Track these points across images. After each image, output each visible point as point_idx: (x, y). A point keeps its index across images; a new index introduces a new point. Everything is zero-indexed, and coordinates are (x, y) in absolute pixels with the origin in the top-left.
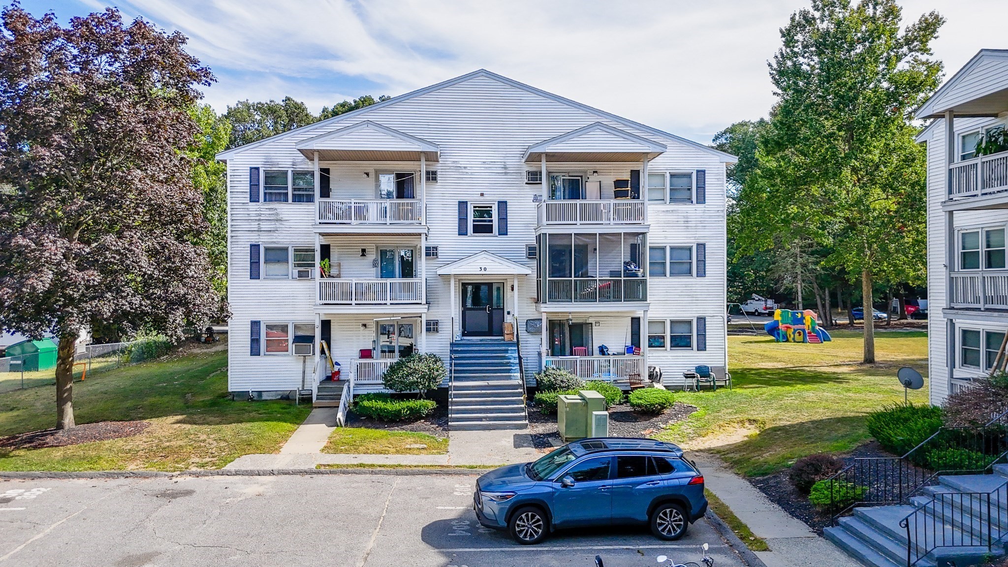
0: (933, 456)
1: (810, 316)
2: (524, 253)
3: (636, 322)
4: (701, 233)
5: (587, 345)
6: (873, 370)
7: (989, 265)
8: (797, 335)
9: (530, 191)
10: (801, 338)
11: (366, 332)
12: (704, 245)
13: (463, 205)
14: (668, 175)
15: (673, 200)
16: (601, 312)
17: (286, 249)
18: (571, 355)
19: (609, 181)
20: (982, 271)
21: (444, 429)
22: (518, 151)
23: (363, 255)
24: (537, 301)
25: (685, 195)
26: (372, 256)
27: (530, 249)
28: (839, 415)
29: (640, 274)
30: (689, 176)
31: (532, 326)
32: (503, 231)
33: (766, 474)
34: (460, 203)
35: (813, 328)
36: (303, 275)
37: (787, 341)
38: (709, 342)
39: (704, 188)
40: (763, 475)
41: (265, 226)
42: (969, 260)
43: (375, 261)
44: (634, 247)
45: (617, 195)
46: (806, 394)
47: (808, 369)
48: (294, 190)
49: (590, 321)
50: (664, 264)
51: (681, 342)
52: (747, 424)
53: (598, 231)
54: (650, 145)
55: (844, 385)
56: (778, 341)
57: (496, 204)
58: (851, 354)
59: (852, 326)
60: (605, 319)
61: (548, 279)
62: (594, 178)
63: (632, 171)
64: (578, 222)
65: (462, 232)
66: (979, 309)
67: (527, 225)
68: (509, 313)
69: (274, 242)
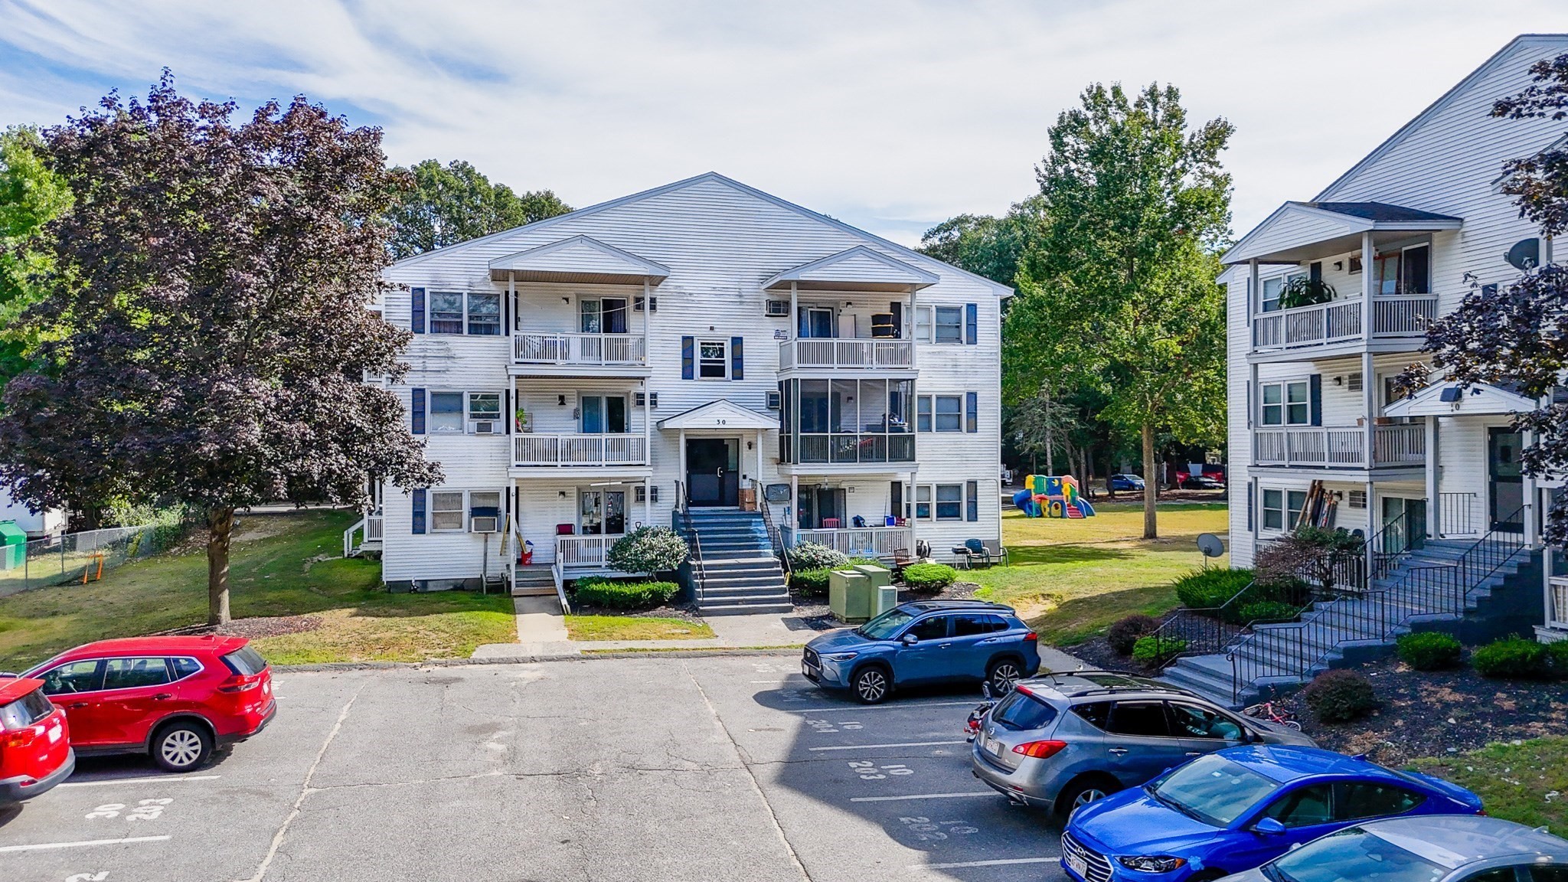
0: (1245, 610)
1: (1069, 483)
2: (764, 402)
3: (896, 486)
4: (970, 381)
5: (839, 516)
6: (1157, 546)
7: (1291, 421)
8: (1053, 508)
9: (772, 325)
10: (1058, 512)
11: (565, 502)
12: (975, 394)
13: (688, 341)
14: (934, 309)
15: (939, 340)
16: (855, 475)
17: (460, 395)
18: (821, 527)
19: (865, 314)
20: (1284, 427)
21: (694, 615)
22: (755, 275)
23: (562, 403)
24: (781, 461)
25: (953, 332)
26: (572, 405)
27: (772, 396)
28: (1140, 586)
29: (906, 428)
30: (959, 310)
31: (775, 493)
32: (738, 375)
33: (1077, 643)
34: (684, 338)
35: (1074, 499)
36: (484, 429)
37: (1042, 516)
38: (980, 512)
39: (975, 325)
40: (1074, 644)
41: (431, 365)
42: (1271, 415)
43: (576, 411)
44: (895, 397)
45: (876, 333)
46: (1094, 570)
47: (1083, 546)
48: (470, 318)
49: (843, 486)
50: (930, 416)
51: (949, 511)
52: (1041, 599)
53: (859, 377)
54: (921, 275)
55: (1129, 561)
56: (1030, 516)
57: (730, 340)
58: (1128, 530)
59: (1113, 498)
60: (859, 484)
61: (800, 434)
62: (847, 311)
63: (892, 303)
64: (836, 365)
65: (687, 374)
66: (1284, 466)
67: (767, 367)
68: (745, 477)
69: (445, 386)
